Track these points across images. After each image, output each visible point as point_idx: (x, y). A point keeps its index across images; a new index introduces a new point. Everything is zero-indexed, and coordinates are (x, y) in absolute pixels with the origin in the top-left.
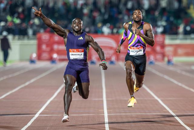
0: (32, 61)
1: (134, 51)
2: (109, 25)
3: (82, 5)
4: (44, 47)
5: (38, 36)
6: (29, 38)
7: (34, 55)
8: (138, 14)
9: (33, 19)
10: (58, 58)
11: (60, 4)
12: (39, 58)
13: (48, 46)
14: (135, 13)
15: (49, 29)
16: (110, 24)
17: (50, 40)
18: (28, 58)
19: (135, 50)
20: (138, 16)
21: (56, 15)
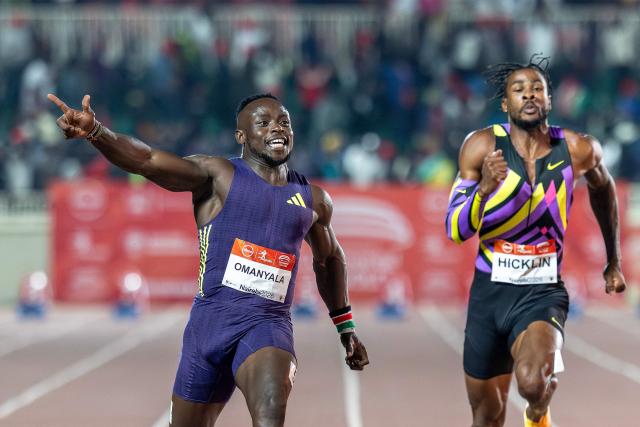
0: (29, 309)
1: (516, 264)
2: (373, 141)
3: (252, 53)
4: (82, 243)
5: (53, 194)
6: (12, 204)
7: (39, 282)
8: (532, 88)
9: (33, 117)
10: (147, 292)
11: (152, 51)
12: (62, 291)
13: (97, 237)
14: (516, 86)
15: (103, 163)
16: (383, 139)
17: (106, 211)
18: (11, 291)
19: (520, 258)
20: (531, 101)
21: (136, 99)
